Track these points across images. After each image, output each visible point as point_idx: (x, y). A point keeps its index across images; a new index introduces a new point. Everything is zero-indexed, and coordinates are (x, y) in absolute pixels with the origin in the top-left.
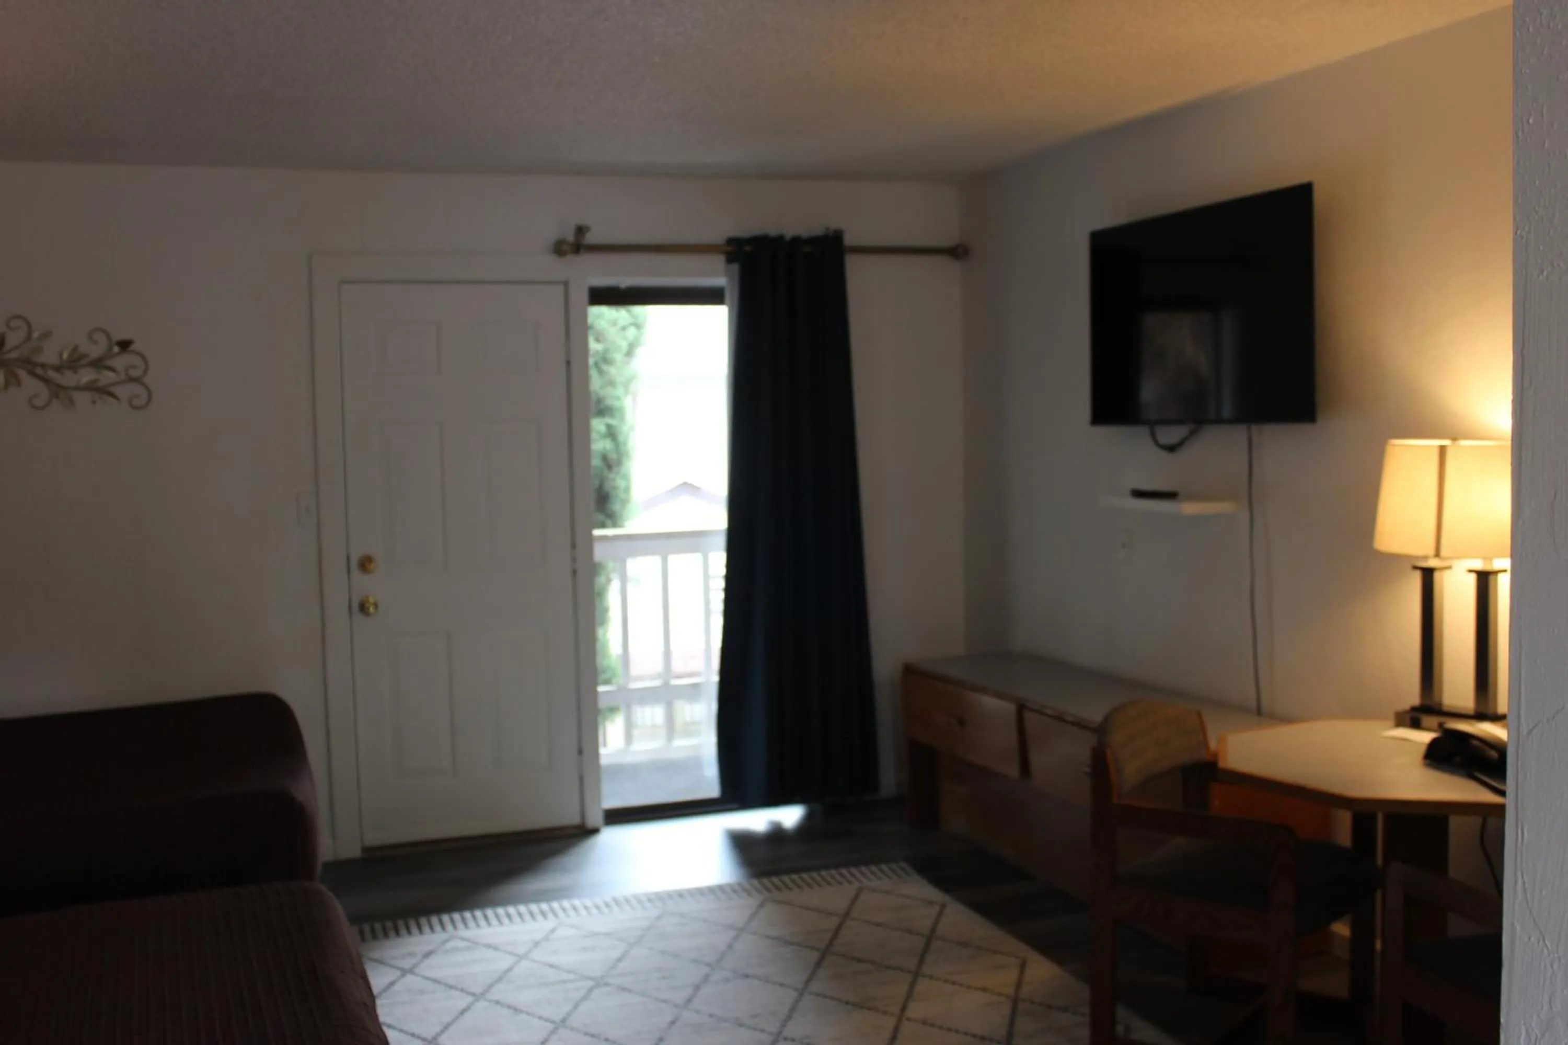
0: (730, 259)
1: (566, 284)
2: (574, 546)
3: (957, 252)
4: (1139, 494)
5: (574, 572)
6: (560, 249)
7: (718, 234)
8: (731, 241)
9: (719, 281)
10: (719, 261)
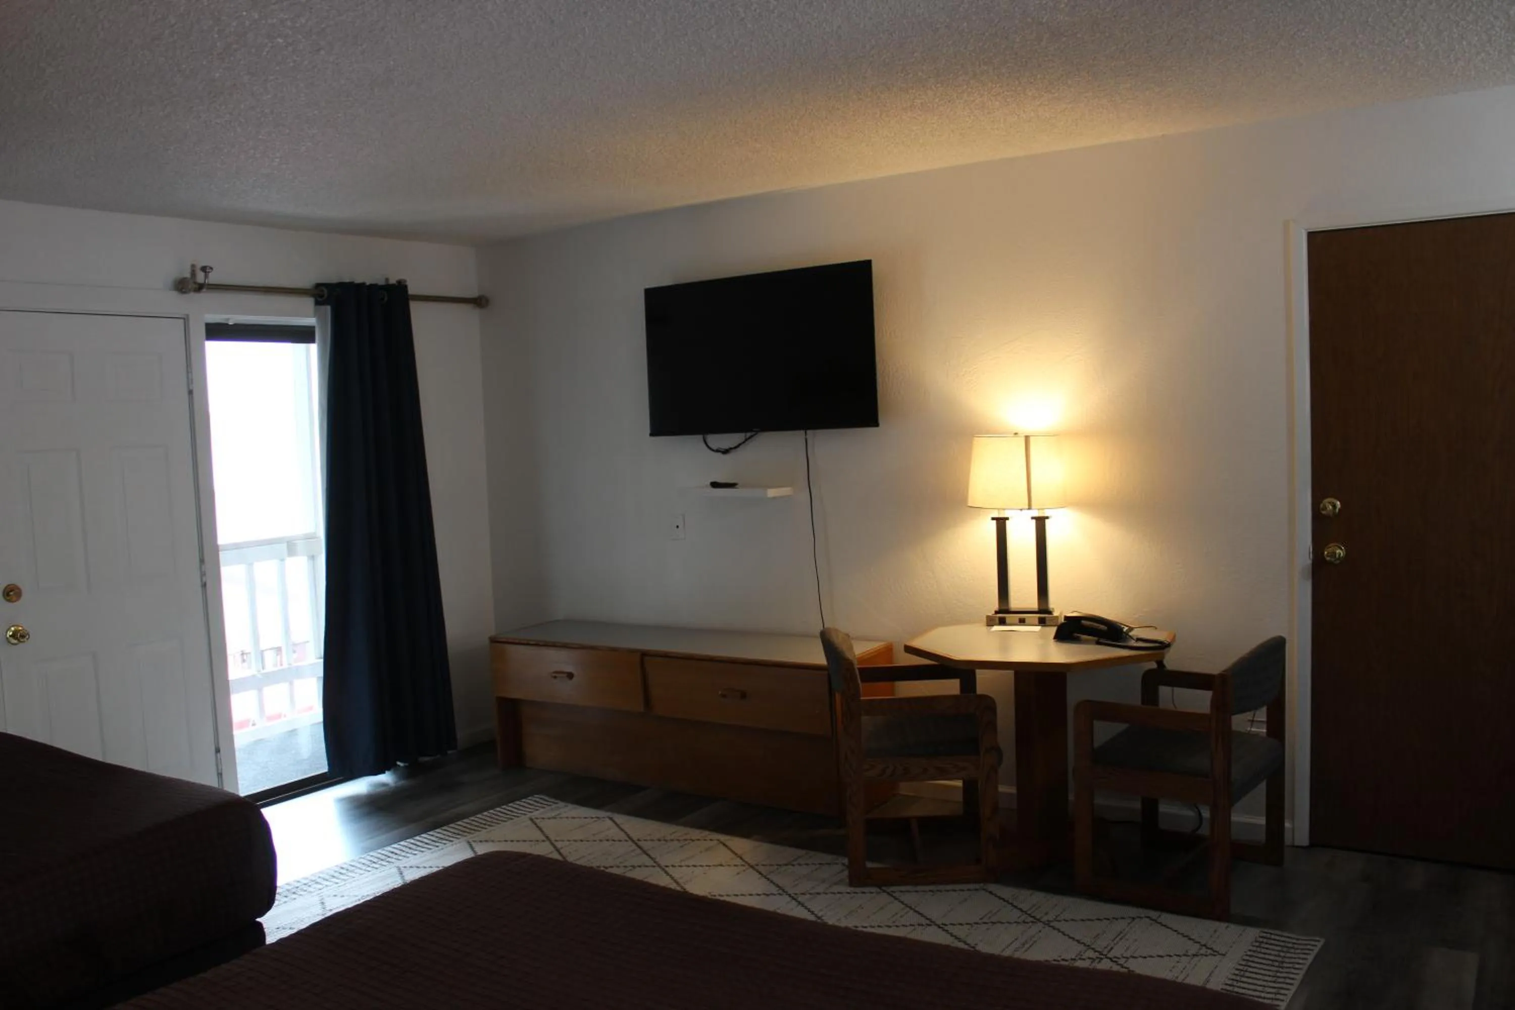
0: (319, 302)
1: (186, 319)
2: (202, 561)
3: (479, 302)
4: (715, 485)
5: (204, 585)
6: (182, 286)
7: (307, 281)
8: (318, 285)
9: (311, 321)
10: (309, 302)
